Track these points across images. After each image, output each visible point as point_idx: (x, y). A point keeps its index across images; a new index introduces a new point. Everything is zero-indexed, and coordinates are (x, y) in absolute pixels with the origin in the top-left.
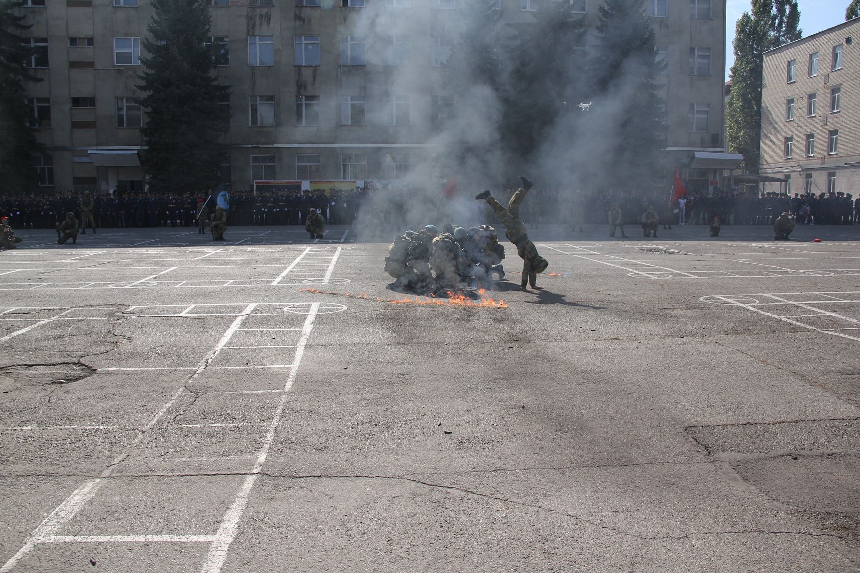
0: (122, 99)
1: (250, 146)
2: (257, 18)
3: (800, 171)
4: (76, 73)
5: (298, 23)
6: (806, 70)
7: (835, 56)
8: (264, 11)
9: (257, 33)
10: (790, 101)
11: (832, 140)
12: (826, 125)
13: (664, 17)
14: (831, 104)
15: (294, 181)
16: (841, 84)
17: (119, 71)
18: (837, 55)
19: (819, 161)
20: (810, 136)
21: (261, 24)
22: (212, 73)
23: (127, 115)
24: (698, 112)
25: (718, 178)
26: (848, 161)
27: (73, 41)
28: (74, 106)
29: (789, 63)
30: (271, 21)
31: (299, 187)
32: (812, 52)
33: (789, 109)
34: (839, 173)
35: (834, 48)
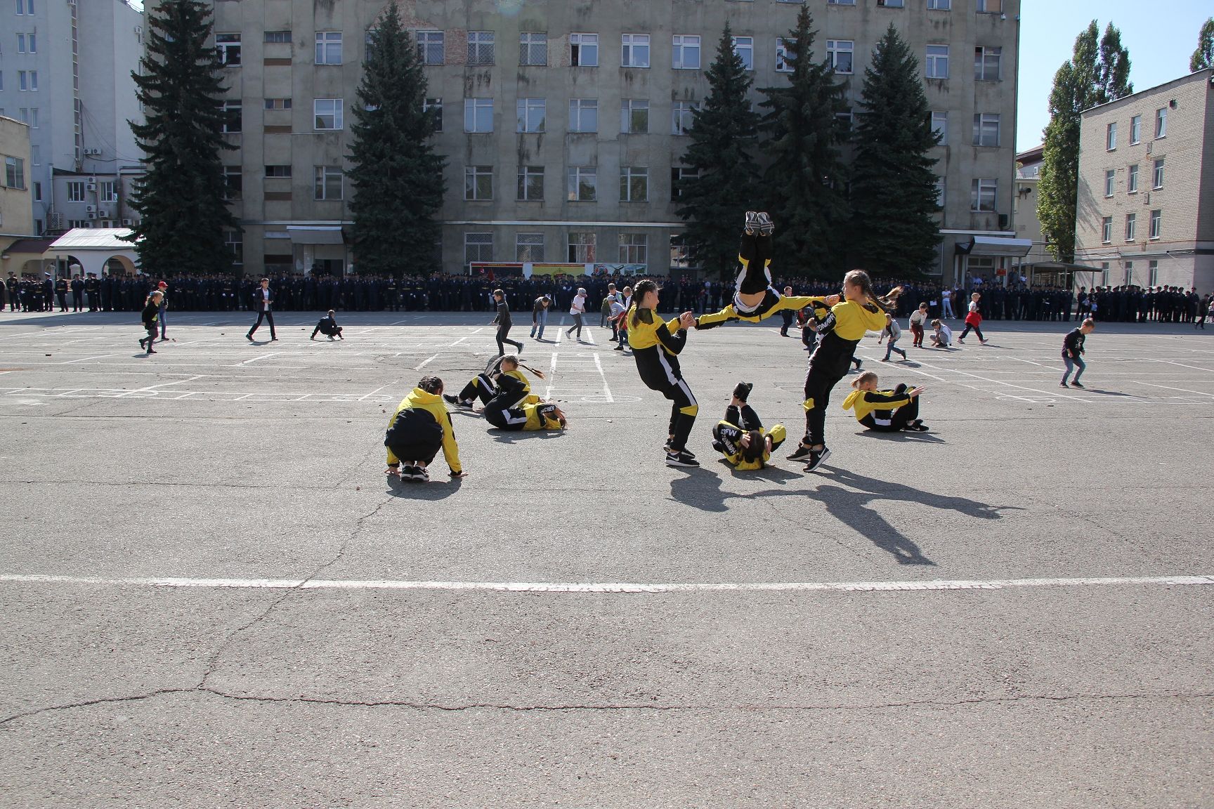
0: (322, 168)
1: (464, 222)
2: (476, 78)
3: (1119, 259)
4: (272, 139)
5: (521, 84)
6: (1128, 136)
7: (1160, 121)
8: (484, 70)
9: (475, 95)
10: (1110, 173)
11: (1154, 221)
12: (1148, 204)
13: (944, 78)
14: (1154, 178)
15: (514, 263)
16: (1165, 156)
17: (319, 137)
18: (1161, 119)
19: (1140, 247)
20: (1130, 217)
21: (479, 85)
22: (426, 142)
23: (326, 186)
24: (983, 189)
25: (1006, 267)
26: (1171, 247)
27: (270, 103)
28: (267, 175)
29: (1110, 126)
30: (491, 81)
31: (518, 271)
32: (1134, 115)
33: (1109, 183)
34: (1161, 263)
35: (1158, 111)
